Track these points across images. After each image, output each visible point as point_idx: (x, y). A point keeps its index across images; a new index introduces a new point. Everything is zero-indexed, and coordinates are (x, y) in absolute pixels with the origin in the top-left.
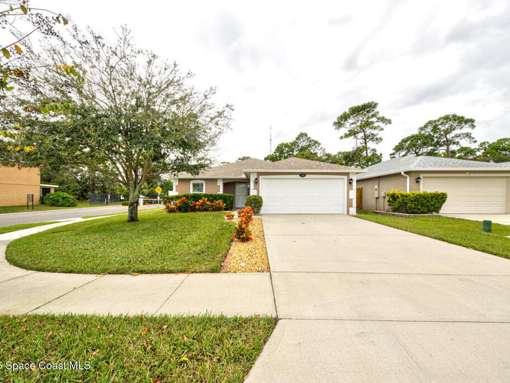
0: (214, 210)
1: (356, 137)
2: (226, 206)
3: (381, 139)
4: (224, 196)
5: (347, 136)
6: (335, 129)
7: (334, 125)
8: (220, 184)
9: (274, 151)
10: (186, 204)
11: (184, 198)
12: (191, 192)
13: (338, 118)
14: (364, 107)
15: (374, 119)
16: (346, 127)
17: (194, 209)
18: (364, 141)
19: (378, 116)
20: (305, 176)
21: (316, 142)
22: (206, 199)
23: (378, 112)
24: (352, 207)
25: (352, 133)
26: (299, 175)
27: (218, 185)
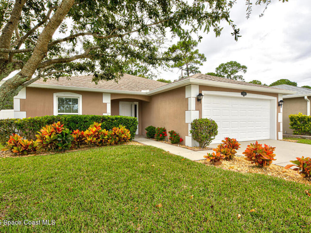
1: (181, 68)
10: (66, 135)
17: (77, 144)
19: (199, 53)
20: (246, 95)
23: (198, 50)
24: (280, 132)
26: (240, 93)
27: (103, 102)
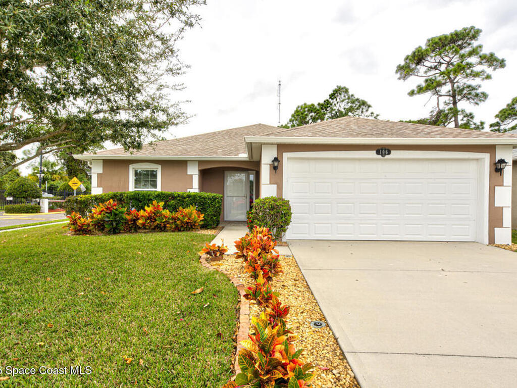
0: (177, 229)
1: (437, 93)
2: (205, 220)
3: (485, 96)
4: (200, 197)
5: (421, 90)
6: (399, 79)
7: (397, 72)
8: (194, 172)
9: (290, 117)
10: (116, 215)
11: (111, 201)
12: (132, 188)
13: (407, 58)
14: (455, 37)
15: (473, 60)
16: (419, 74)
17: (133, 227)
18: (451, 98)
19: (481, 53)
20: (389, 153)
21: (364, 103)
22: (162, 204)
23: (480, 47)
24: (502, 227)
25: (432, 86)
26: (375, 152)
27: (188, 174)
